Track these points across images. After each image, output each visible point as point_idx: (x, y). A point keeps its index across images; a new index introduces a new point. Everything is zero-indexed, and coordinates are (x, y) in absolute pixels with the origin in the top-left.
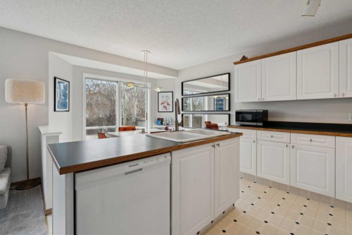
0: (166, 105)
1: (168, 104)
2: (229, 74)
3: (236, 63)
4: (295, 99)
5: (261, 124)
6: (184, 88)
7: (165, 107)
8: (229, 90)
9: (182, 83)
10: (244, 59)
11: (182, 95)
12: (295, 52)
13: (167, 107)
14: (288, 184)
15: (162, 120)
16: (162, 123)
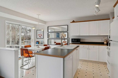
0: (40, 35)
1: (41, 35)
2: (68, 25)
3: (71, 22)
4: (88, 35)
5: (80, 43)
6: (49, 29)
7: (40, 37)
8: (68, 31)
9: (48, 27)
11: (48, 32)
12: (89, 22)
13: (41, 36)
14: (88, 60)
15: (39, 42)
16: (39, 43)
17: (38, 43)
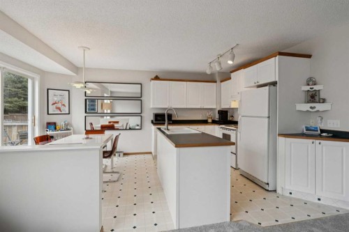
0: (59, 105)
3: (152, 79)
10: (157, 78)
13: (62, 108)
15: (55, 124)
16: (55, 128)
17: (53, 127)
